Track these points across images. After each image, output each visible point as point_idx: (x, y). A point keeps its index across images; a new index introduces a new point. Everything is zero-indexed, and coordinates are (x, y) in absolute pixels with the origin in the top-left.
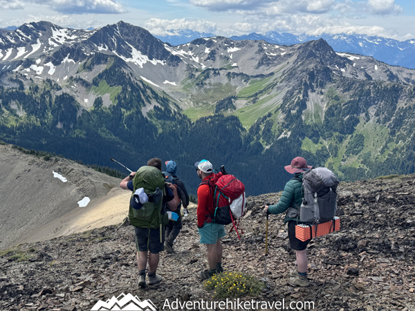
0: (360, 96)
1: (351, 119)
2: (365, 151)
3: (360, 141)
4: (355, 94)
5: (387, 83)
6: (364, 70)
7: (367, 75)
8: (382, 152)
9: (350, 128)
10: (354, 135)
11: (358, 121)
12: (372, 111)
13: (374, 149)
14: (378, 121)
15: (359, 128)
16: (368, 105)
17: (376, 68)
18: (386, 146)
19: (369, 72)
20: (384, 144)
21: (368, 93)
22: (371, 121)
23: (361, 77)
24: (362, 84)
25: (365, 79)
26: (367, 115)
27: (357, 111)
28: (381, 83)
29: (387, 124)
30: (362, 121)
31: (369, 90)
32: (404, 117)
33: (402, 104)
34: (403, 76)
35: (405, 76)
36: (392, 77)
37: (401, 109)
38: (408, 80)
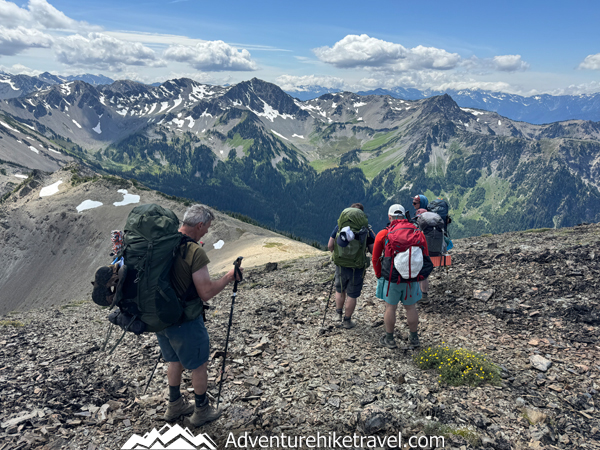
0: (483, 150)
1: (473, 172)
2: (486, 204)
3: (482, 193)
4: (477, 149)
5: (510, 138)
6: (487, 125)
7: (490, 130)
8: (503, 205)
9: (471, 181)
10: (476, 188)
11: (480, 175)
12: (494, 165)
13: (495, 203)
14: (500, 175)
15: (481, 182)
16: (490, 159)
17: (500, 123)
18: (507, 200)
19: (492, 128)
20: (505, 198)
22: (493, 175)
23: (485, 132)
24: (486, 139)
25: (488, 133)
26: (489, 169)
27: (479, 164)
28: (504, 138)
29: (509, 178)
30: (484, 175)
31: (492, 144)
32: (526, 171)
33: (524, 159)
34: (526, 132)
35: (529, 131)
36: (515, 132)
37: (524, 165)
38: (531, 135)
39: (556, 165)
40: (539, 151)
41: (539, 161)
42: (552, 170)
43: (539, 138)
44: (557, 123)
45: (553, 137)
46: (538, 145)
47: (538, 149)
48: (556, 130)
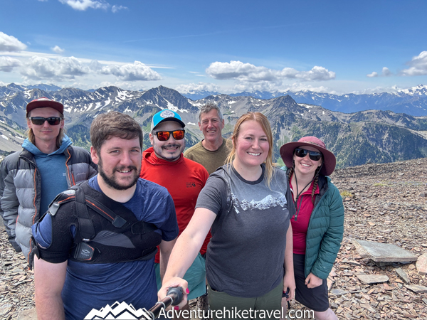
0: (314, 131)
4: (310, 130)
6: (315, 114)
7: (318, 118)
17: (323, 113)
19: (319, 116)
21: (319, 129)
23: (314, 119)
24: (315, 124)
25: (317, 120)
28: (327, 123)
31: (319, 127)
32: (342, 144)
33: (340, 136)
34: (341, 118)
35: (343, 118)
36: (334, 118)
37: (340, 139)
38: (344, 120)
39: (361, 139)
40: (350, 130)
41: (350, 137)
42: (359, 143)
43: (349, 122)
44: (360, 112)
45: (358, 121)
46: (349, 126)
47: (349, 129)
48: (360, 117)
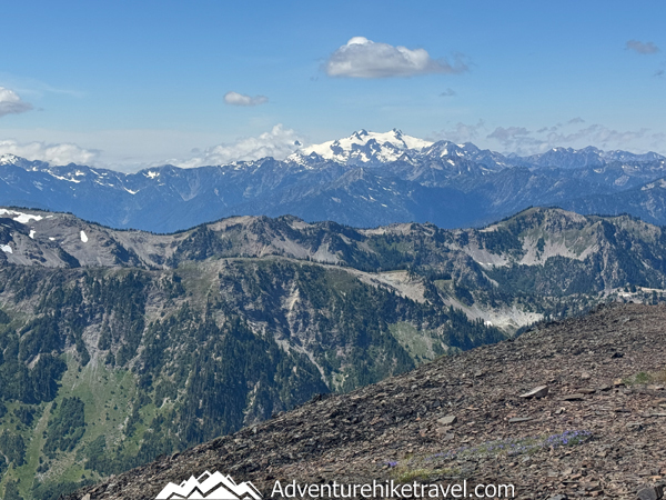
0: (59, 306)
1: (44, 363)
2: (90, 438)
3: (75, 413)
4: (45, 304)
5: (115, 269)
6: (56, 244)
7: (66, 257)
8: (130, 431)
9: (46, 384)
10: (59, 400)
11: (63, 367)
12: (91, 337)
13: (109, 428)
14: (110, 360)
15: (70, 383)
16: (79, 324)
17: (84, 237)
18: (136, 418)
19: (70, 249)
20: (130, 412)
21: (76, 297)
22: (93, 363)
23: (54, 261)
24: (59, 278)
25: (63, 265)
26: (82, 348)
27: (58, 342)
28: (101, 271)
29: (131, 365)
30: (72, 366)
31: (77, 289)
32: (163, 343)
33: (154, 313)
34: (146, 251)
35: (151, 250)
36: (122, 255)
37: (156, 327)
38: (158, 259)
39: (221, 319)
40: (181, 291)
41: (185, 314)
42: (217, 332)
43: (174, 262)
44: (203, 227)
45: (203, 257)
46: (176, 279)
47: (177, 288)
48: (205, 242)
